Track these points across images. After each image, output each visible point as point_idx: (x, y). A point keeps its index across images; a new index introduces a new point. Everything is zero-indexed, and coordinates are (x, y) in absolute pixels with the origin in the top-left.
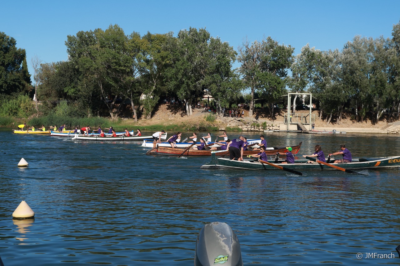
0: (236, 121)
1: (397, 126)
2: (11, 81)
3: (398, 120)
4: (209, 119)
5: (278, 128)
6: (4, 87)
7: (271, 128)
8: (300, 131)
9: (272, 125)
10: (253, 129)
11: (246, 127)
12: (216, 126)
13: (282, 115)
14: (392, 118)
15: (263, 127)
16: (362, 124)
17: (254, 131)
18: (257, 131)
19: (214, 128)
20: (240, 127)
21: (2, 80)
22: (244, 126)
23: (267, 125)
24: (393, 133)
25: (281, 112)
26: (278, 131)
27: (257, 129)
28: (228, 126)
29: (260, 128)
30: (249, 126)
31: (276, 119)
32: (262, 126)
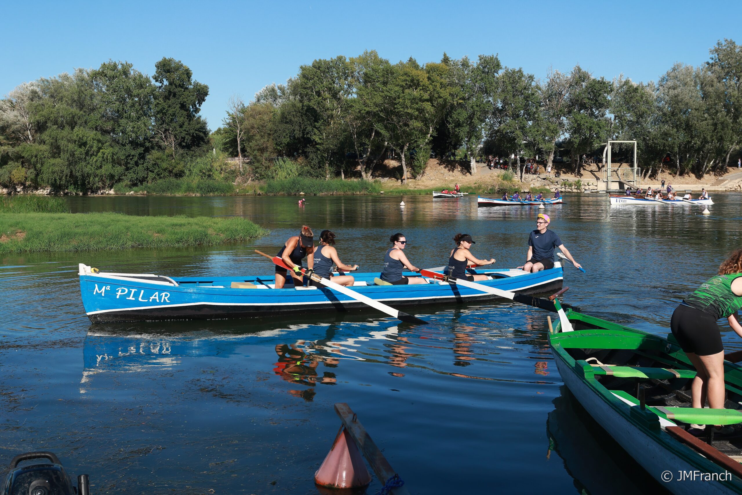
0: (540, 180)
1: (734, 181)
2: (196, 130)
3: (727, 172)
4: (505, 178)
5: (596, 188)
6: (186, 141)
7: (587, 188)
8: (622, 190)
9: (588, 185)
10: (563, 190)
11: (555, 187)
12: (517, 187)
13: (586, 168)
14: (718, 170)
15: (576, 187)
16: (684, 180)
17: (565, 192)
18: (569, 192)
19: (515, 189)
20: (547, 187)
21: (185, 130)
22: (553, 186)
23: (582, 183)
24: (732, 190)
25: (584, 166)
26: (596, 191)
27: (569, 190)
28: (532, 186)
29: (573, 187)
30: (559, 186)
31: (582, 175)
32: (575, 185)
